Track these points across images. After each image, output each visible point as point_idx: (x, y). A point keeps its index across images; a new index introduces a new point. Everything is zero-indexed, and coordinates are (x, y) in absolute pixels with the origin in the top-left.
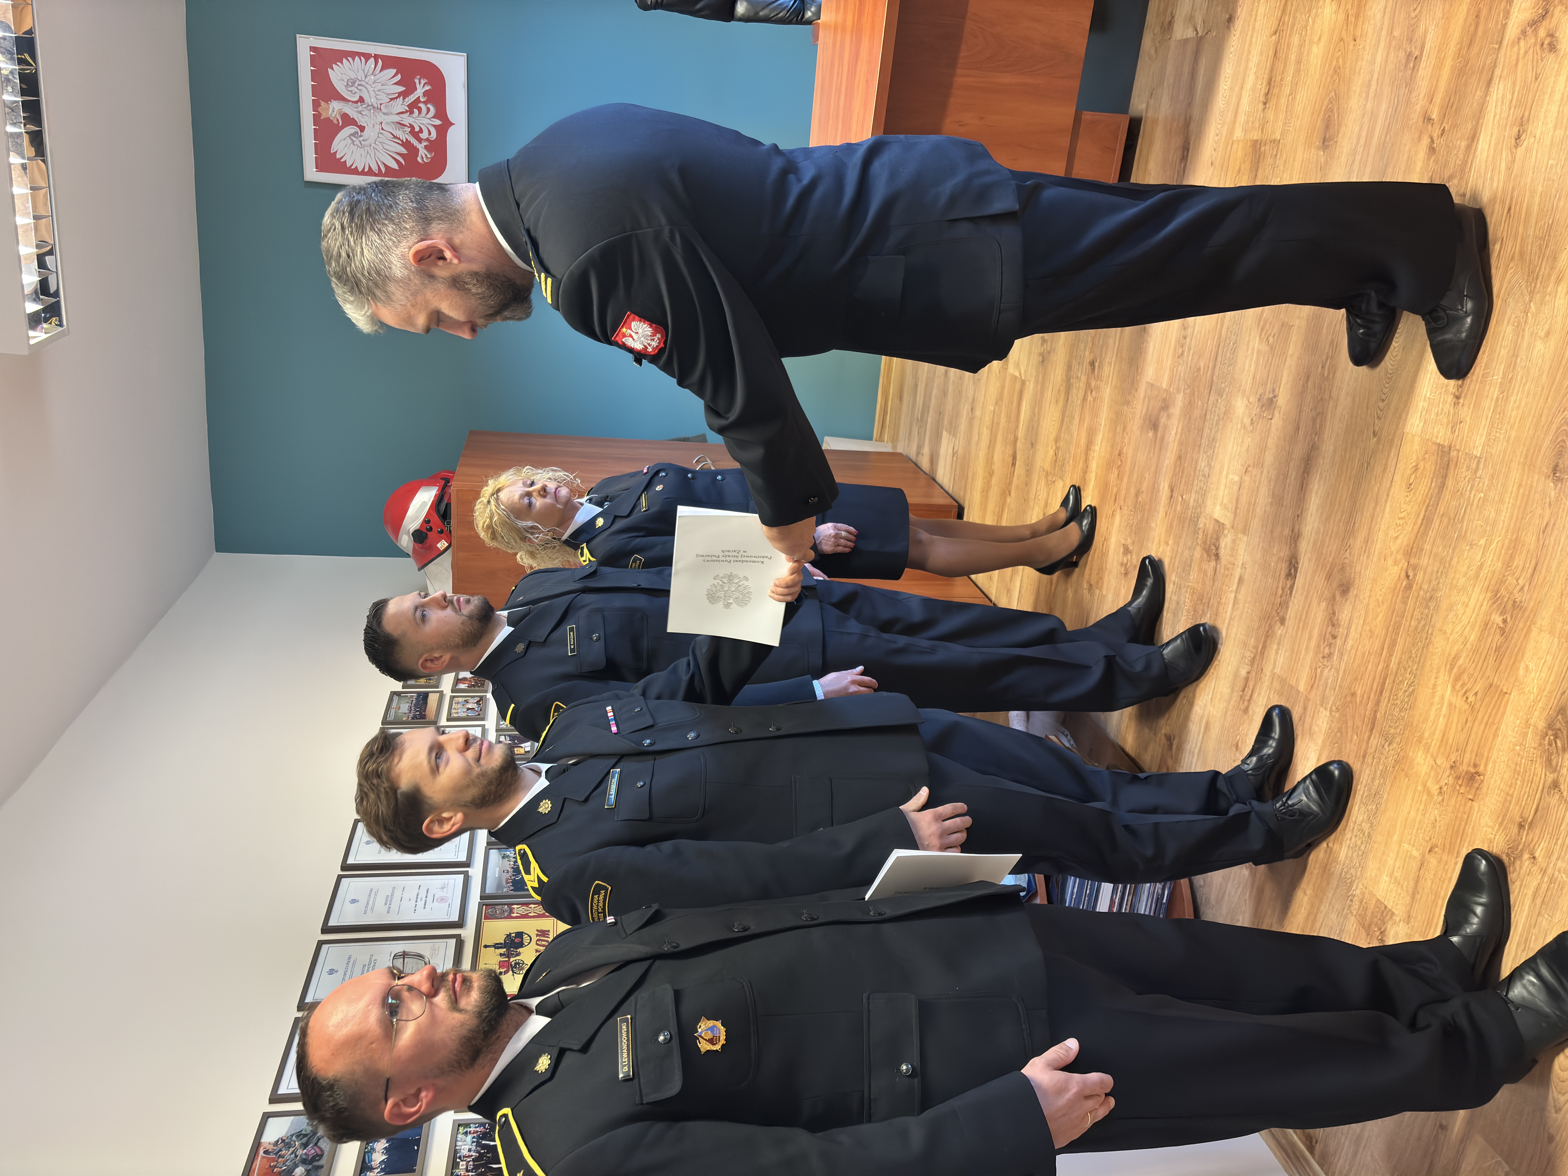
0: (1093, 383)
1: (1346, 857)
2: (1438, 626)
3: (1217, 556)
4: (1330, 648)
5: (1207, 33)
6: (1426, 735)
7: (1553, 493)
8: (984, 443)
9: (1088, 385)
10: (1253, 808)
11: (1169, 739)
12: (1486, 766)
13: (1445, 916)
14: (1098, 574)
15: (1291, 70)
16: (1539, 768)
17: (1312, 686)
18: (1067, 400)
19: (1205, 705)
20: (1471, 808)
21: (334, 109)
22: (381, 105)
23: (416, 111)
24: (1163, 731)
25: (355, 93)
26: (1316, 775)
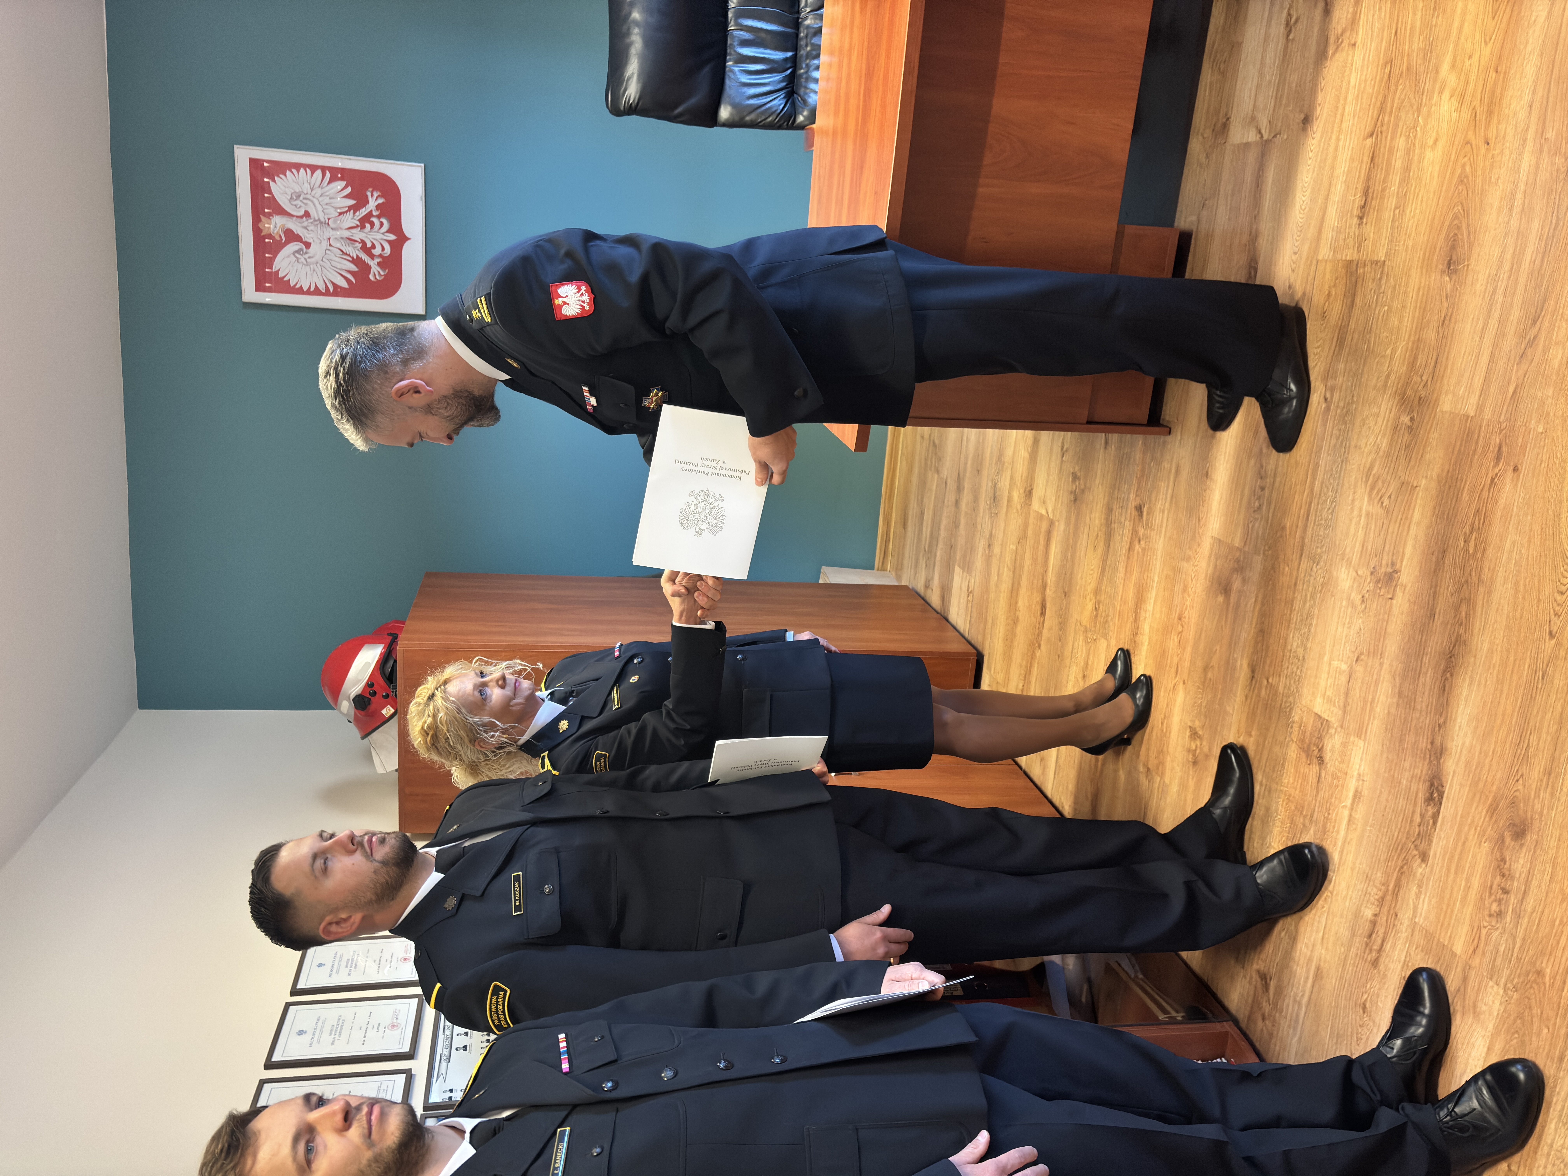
0: (1141, 531)
3: (1321, 760)
4: (1500, 904)
5: (1275, 136)
8: (1005, 586)
9: (1135, 532)
10: (1407, 1116)
11: (1264, 978)
14: (1157, 757)
15: (1395, 179)
17: (1475, 951)
18: (1108, 547)
19: (1313, 946)
21: (275, 225)
22: (329, 219)
23: (368, 226)
24: (1255, 967)
25: (300, 207)
26: (1493, 1075)
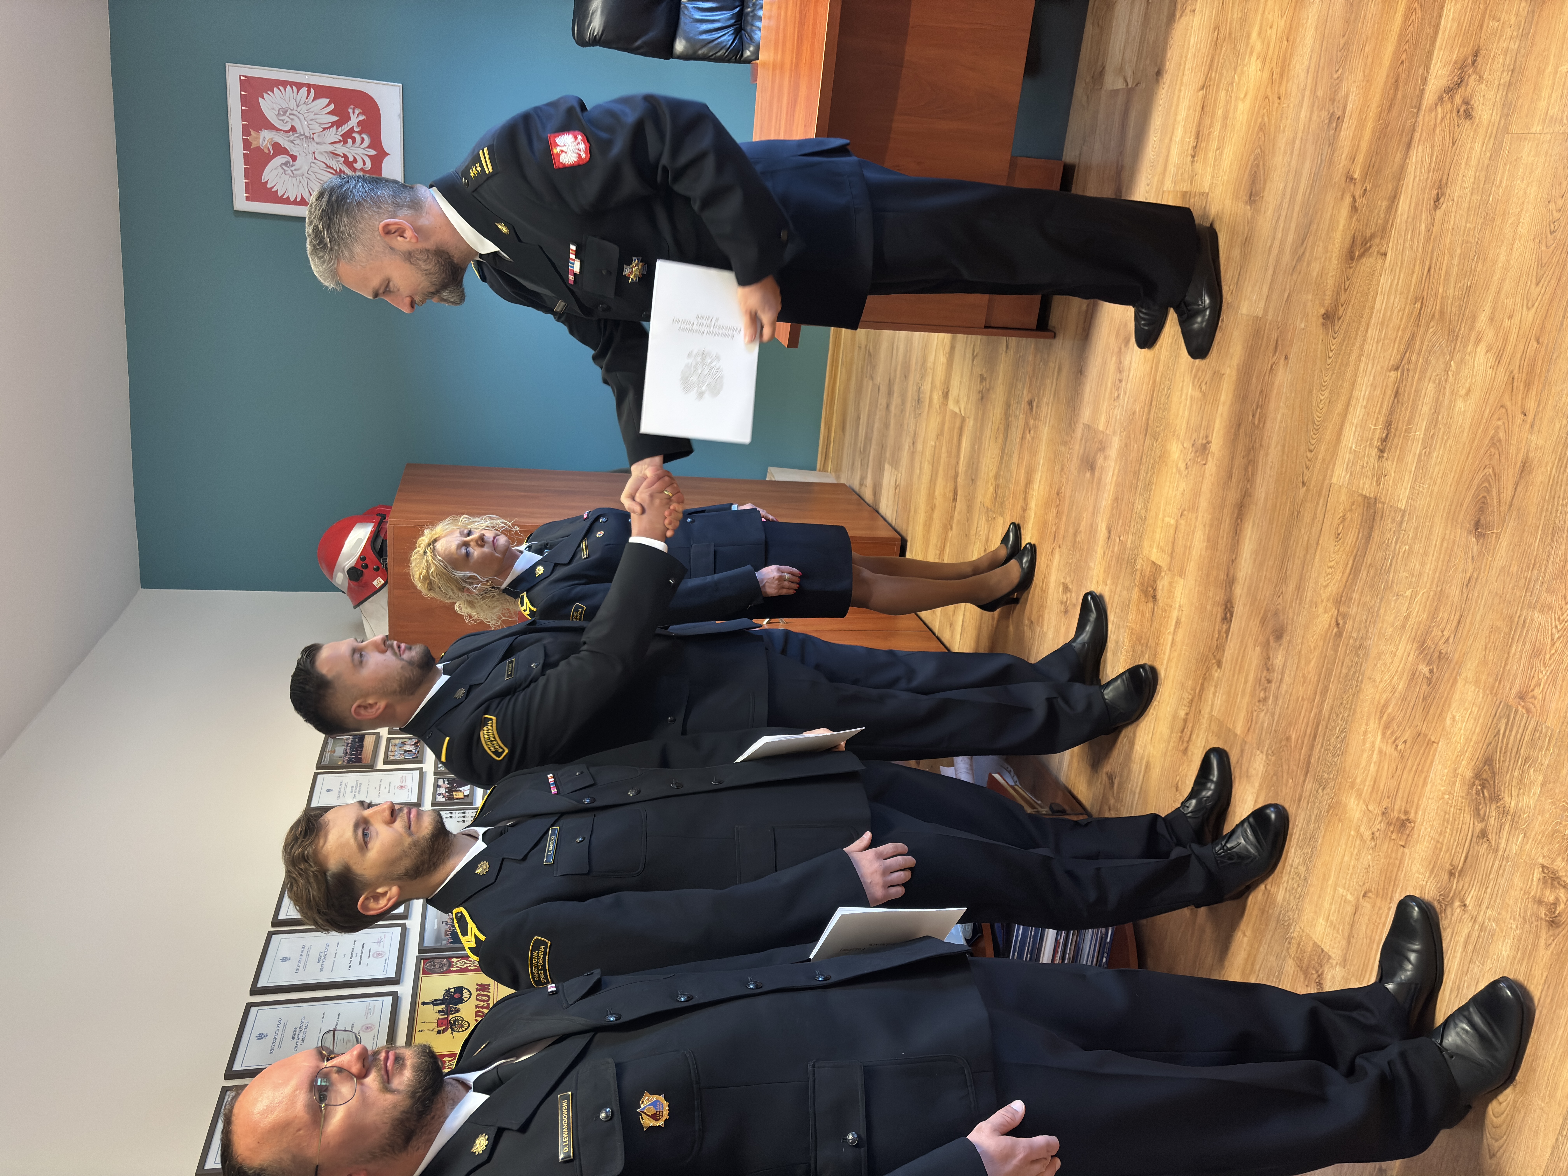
0: (1031, 422)
1: (1284, 900)
2: (1368, 674)
3: (1154, 597)
4: (1265, 692)
5: (1137, 85)
6: (1358, 781)
7: (1475, 548)
8: (926, 478)
9: (1026, 424)
10: (1193, 851)
11: (1111, 777)
12: (1416, 813)
13: (1380, 961)
14: (1038, 611)
15: (1218, 125)
16: (1467, 817)
17: (1249, 730)
18: (1006, 438)
19: (1145, 746)
20: (1403, 853)
21: (265, 138)
22: (313, 134)
23: (350, 140)
24: (1105, 770)
25: (287, 122)
26: (1254, 818)
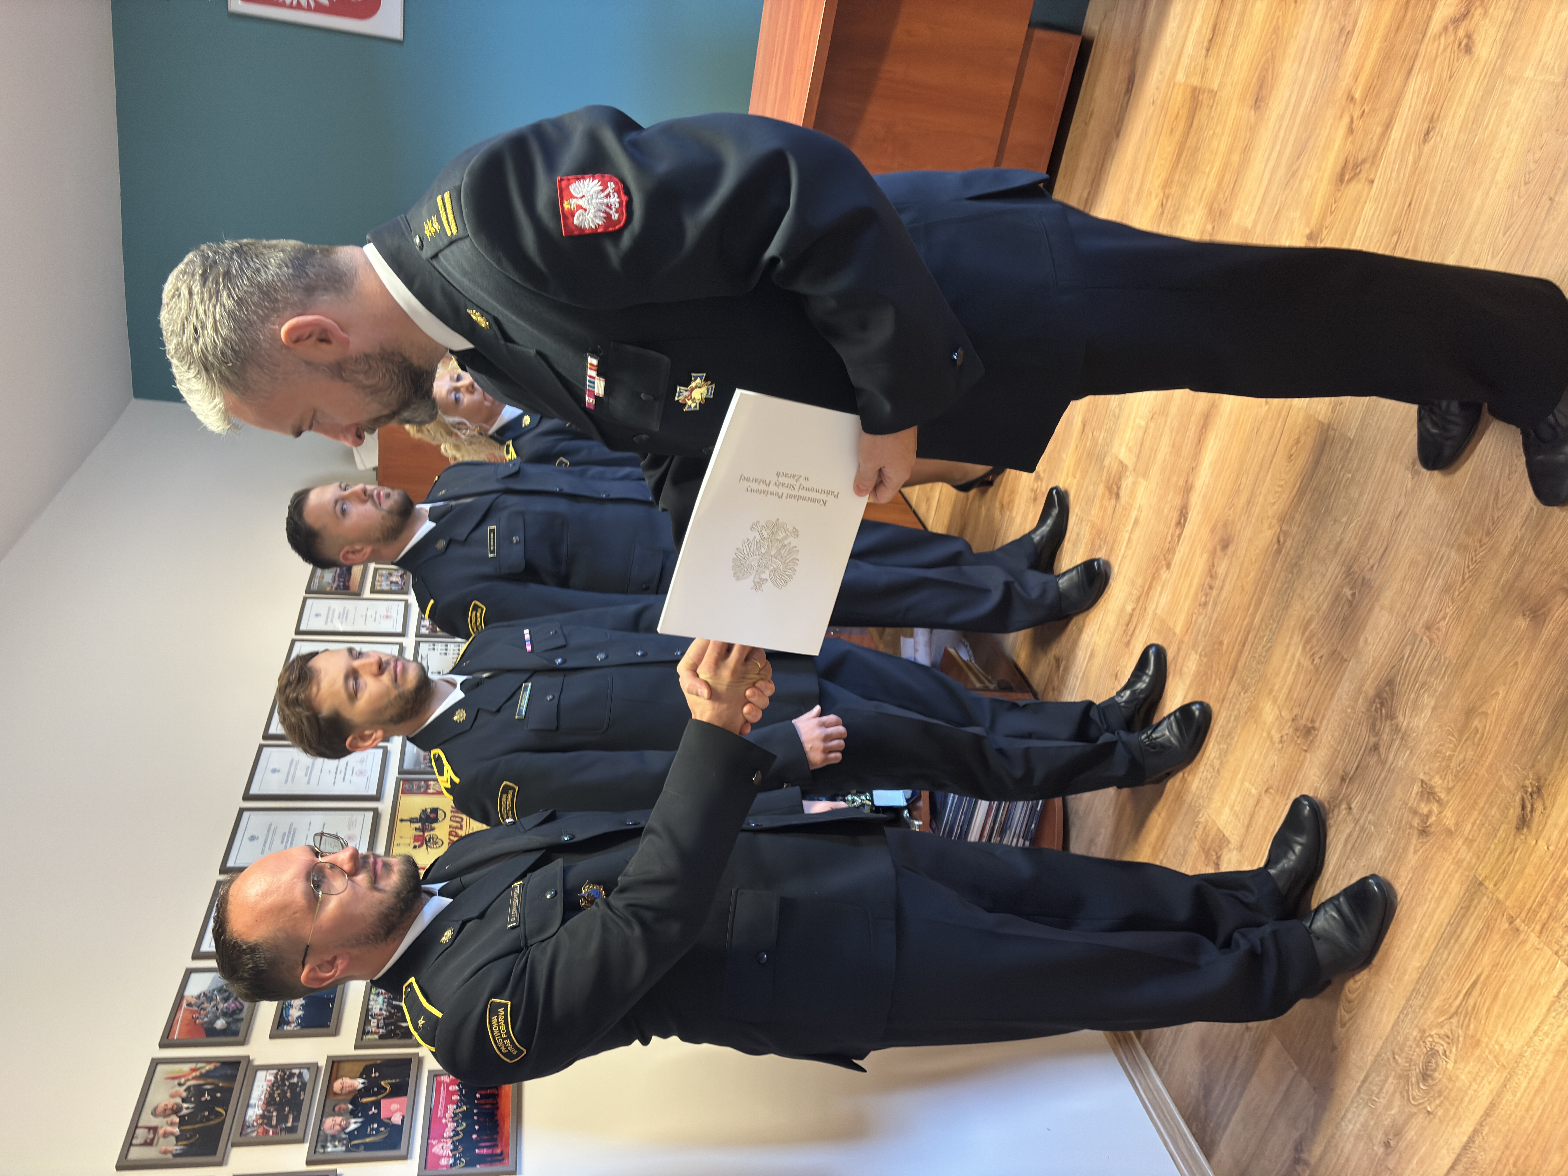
1: (1197, 788)
2: (1299, 591)
3: (1118, 495)
4: (1206, 597)
6: (1276, 688)
7: (1409, 485)
10: (1120, 738)
11: (1058, 660)
12: (1321, 723)
13: (1270, 851)
14: (1010, 495)
15: (1234, 21)
16: (1364, 731)
17: (1187, 631)
19: (1092, 635)
20: (1305, 757)
24: (1054, 653)
26: (1181, 713)
